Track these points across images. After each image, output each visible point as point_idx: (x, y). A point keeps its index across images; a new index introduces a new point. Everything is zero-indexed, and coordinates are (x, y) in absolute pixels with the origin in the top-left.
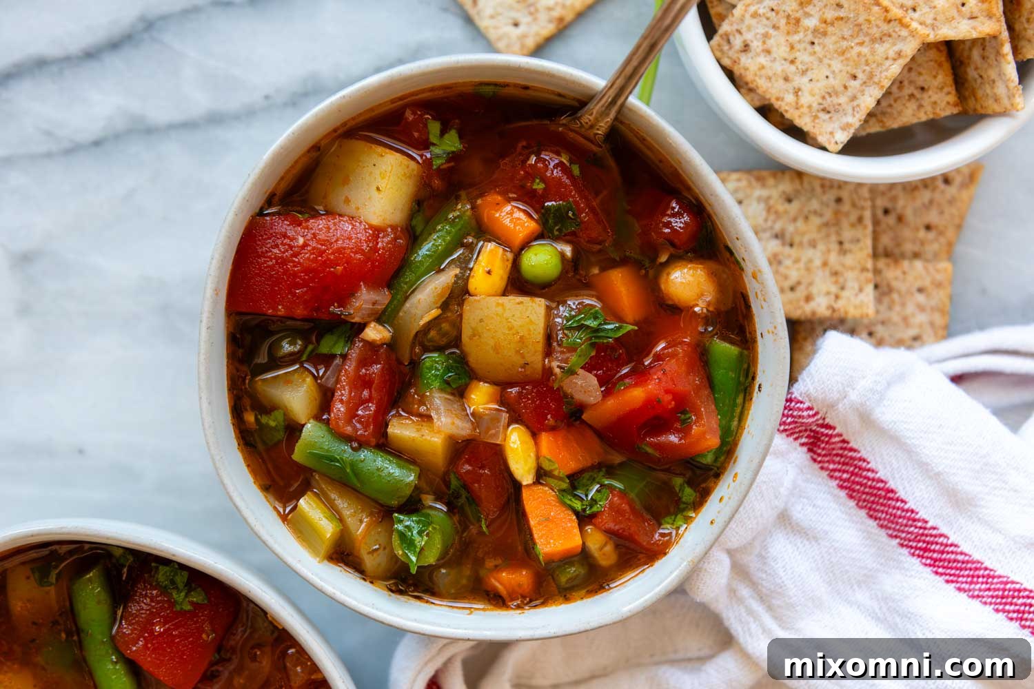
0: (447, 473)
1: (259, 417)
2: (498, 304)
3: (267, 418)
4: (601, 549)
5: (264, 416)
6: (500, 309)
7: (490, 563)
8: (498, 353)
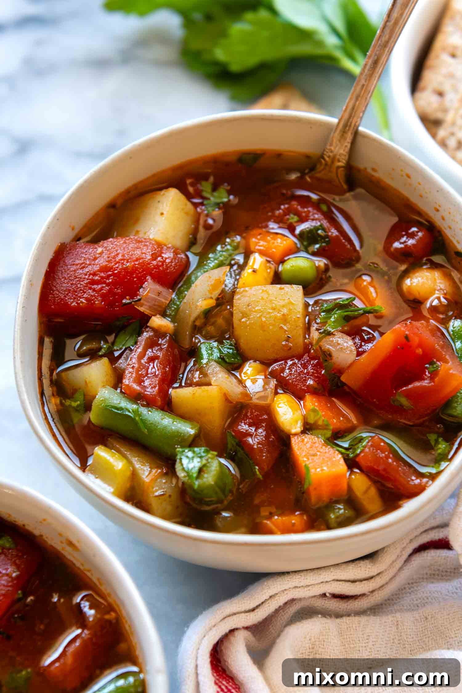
0: (224, 435)
1: (63, 401)
2: (263, 291)
3: (69, 401)
4: (366, 492)
5: (67, 400)
6: (265, 296)
7: (264, 512)
8: (264, 331)
